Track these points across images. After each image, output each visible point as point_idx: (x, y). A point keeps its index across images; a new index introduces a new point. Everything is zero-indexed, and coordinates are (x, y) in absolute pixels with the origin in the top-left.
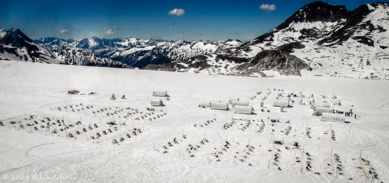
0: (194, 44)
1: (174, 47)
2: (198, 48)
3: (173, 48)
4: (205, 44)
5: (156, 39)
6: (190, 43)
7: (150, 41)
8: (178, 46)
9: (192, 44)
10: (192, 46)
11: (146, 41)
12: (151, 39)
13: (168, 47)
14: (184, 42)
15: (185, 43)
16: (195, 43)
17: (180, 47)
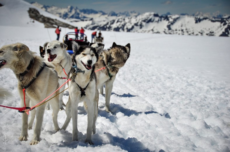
0: (175, 20)
1: (136, 25)
2: (184, 28)
3: (133, 27)
4: (198, 21)
5: (82, 9)
6: (167, 18)
7: (70, 12)
8: (144, 23)
9: (171, 20)
10: (172, 24)
11: (63, 11)
12: (71, 8)
13: (124, 26)
14: (156, 15)
15: (157, 19)
16: (178, 18)
17: (147, 27)
